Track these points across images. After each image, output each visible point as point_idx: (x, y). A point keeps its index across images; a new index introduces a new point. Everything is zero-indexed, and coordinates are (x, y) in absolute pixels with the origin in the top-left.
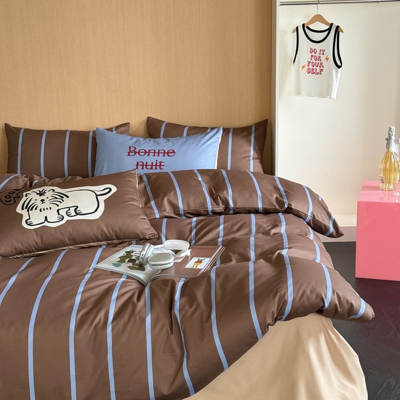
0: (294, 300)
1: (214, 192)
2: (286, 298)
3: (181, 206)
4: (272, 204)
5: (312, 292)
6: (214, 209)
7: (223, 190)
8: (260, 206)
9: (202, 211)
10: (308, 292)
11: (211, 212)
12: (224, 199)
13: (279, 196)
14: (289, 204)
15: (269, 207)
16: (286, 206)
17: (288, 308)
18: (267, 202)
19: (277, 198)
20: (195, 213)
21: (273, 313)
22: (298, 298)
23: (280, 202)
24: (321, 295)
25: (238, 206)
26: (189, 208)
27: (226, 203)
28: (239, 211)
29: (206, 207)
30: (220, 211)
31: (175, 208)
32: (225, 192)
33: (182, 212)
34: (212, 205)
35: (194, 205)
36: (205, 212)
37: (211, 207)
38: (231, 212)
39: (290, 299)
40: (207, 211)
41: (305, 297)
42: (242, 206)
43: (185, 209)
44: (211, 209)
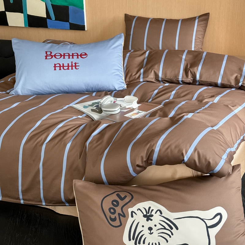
0: (160, 151)
1: (188, 68)
2: (154, 148)
3: (160, 75)
4: (229, 81)
5: (176, 147)
6: (183, 80)
7: (195, 67)
8: (219, 81)
9: (174, 80)
10: (173, 147)
11: (182, 82)
12: (193, 73)
13: (239, 75)
14: (243, 83)
15: (226, 82)
16: (240, 84)
17: (155, 156)
18: (226, 79)
19: (236, 77)
20: (170, 81)
21: (142, 158)
22: (164, 149)
23: (237, 80)
24: (182, 150)
25: (202, 79)
26: (166, 77)
27: (194, 76)
28: (203, 83)
29: (178, 77)
30: (188, 82)
31: (156, 75)
32: (196, 68)
33: (160, 79)
34: (183, 77)
35: (169, 76)
36: (177, 82)
37: (181, 78)
38: (198, 83)
39: (157, 149)
40: (178, 81)
41: (169, 150)
42: (205, 80)
43: (162, 78)
44: (181, 80)
